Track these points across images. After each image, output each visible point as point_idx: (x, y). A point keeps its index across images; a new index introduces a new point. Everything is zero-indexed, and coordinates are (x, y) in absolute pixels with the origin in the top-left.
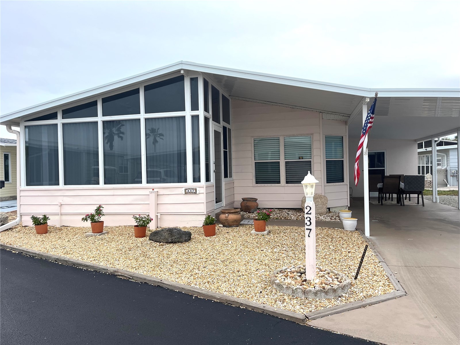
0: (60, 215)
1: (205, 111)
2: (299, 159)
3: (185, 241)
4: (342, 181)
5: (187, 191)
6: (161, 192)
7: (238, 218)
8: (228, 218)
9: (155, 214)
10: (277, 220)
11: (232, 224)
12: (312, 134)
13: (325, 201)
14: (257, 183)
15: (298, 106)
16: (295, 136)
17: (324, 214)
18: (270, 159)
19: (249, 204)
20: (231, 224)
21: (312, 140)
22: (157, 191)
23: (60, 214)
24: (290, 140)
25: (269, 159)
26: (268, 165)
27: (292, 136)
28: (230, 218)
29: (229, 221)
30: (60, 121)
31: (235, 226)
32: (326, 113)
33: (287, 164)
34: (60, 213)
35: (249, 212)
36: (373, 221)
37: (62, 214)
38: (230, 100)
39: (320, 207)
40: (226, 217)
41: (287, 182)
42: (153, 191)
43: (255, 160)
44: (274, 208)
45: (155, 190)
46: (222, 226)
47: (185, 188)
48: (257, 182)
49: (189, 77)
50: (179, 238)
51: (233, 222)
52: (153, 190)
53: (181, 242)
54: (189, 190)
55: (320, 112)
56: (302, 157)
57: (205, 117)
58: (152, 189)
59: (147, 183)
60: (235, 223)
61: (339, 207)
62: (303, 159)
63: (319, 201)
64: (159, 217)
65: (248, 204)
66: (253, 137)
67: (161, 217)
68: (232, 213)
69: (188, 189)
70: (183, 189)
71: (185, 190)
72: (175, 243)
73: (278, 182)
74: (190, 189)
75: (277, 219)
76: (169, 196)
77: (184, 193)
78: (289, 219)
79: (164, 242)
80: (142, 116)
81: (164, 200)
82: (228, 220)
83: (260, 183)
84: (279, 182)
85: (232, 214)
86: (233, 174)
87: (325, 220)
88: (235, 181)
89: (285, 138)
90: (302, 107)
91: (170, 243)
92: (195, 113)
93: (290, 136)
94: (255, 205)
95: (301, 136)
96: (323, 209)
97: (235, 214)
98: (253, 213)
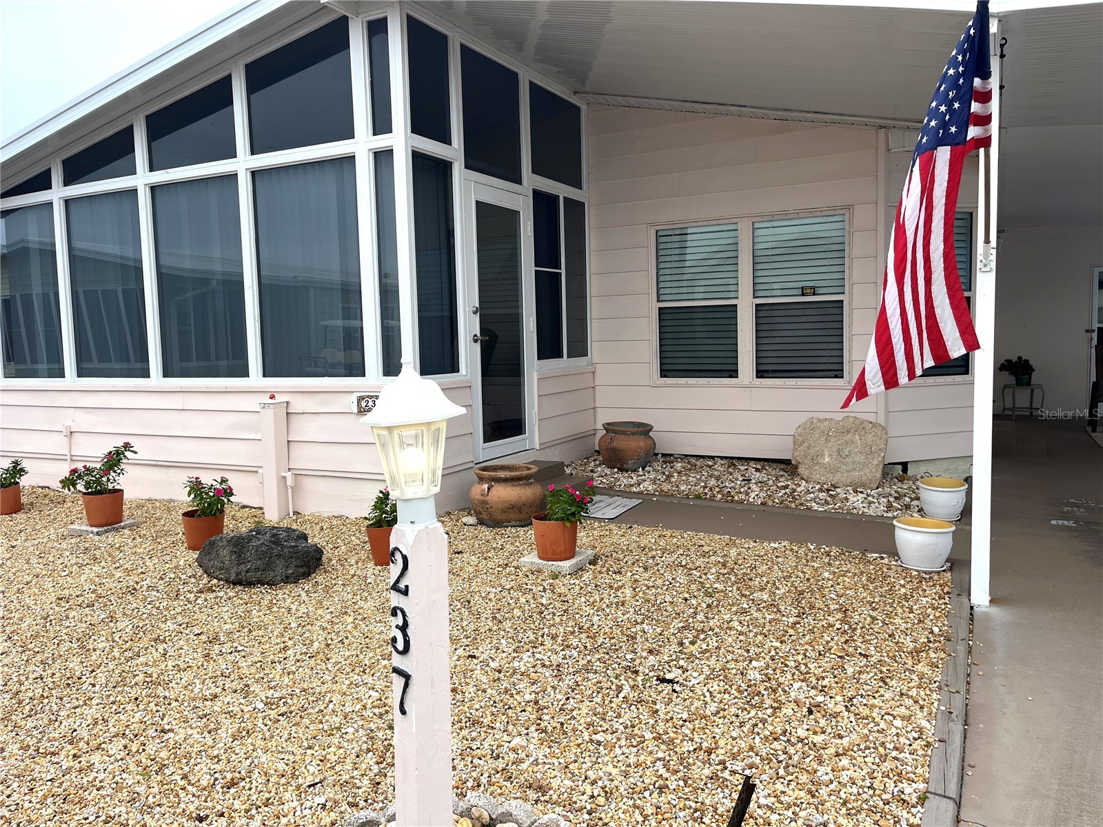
0: (69, 460)
1: (412, 132)
2: (803, 295)
3: (283, 580)
4: (963, 369)
5: (363, 404)
6: (298, 404)
7: (523, 499)
8: (488, 498)
9: (278, 471)
10: (698, 502)
11: (504, 517)
12: (849, 207)
13: (878, 443)
14: (665, 376)
15: (796, 111)
16: (789, 217)
17: (869, 488)
18: (701, 296)
19: (623, 443)
20: (498, 516)
21: (847, 228)
22: (287, 403)
23: (68, 458)
24: (772, 231)
25: (696, 296)
26: (696, 316)
27: (778, 217)
28: (495, 499)
29: (491, 508)
30: (58, 193)
31: (513, 523)
32: (901, 128)
33: (762, 314)
34: (69, 456)
35: (622, 470)
36: (1053, 522)
37: (74, 458)
38: (584, 108)
39: (859, 463)
40: (482, 495)
41: (761, 374)
42: (272, 401)
43: (659, 301)
44: (717, 457)
45: (280, 398)
46: (471, 520)
47: (359, 394)
48: (664, 373)
49: (360, 17)
50: (263, 570)
51: (504, 512)
52: (272, 397)
53: (271, 584)
54: (370, 401)
55: (881, 127)
56: (814, 288)
57: (414, 152)
58: (269, 395)
59: (264, 376)
60: (511, 516)
61: (946, 461)
62: (814, 294)
63: (853, 442)
64: (289, 482)
65: (615, 444)
66: (651, 224)
67: (296, 481)
68: (505, 480)
69: (368, 397)
70: (354, 398)
71: (360, 399)
72: (250, 584)
73: (730, 373)
74: (371, 397)
75: (698, 497)
76: (321, 418)
77: (355, 410)
78: (737, 502)
79: (221, 579)
80: (243, 163)
81: (305, 429)
82: (487, 504)
83: (674, 373)
84: (733, 373)
85: (503, 484)
86: (594, 346)
87: (865, 510)
88: (599, 369)
89: (757, 225)
90: (808, 112)
91: (235, 583)
92: (382, 141)
93: (772, 217)
94: (640, 448)
95: (809, 215)
96: (867, 471)
97: (515, 483)
98: (635, 470)
